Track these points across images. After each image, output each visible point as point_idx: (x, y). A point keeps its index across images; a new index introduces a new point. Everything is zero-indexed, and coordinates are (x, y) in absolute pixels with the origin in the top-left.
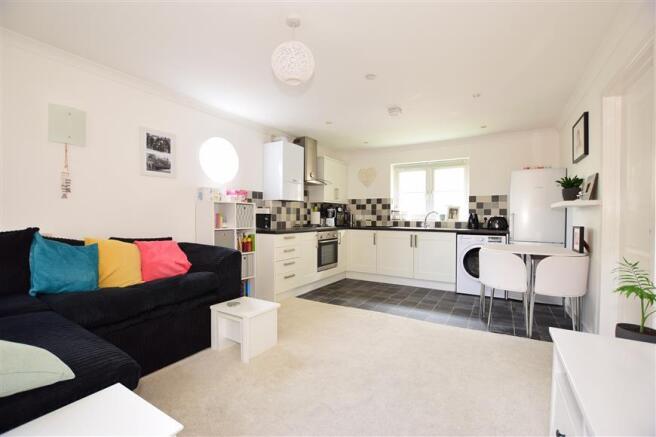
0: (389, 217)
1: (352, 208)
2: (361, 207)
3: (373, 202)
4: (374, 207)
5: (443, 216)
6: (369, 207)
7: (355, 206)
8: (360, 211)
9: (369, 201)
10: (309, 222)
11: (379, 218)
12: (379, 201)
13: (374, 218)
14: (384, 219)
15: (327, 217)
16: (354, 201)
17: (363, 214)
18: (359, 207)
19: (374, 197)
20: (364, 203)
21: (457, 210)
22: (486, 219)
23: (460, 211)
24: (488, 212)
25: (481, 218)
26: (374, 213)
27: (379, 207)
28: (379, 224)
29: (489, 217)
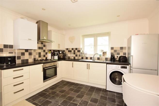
0: (80, 55)
1: (67, 52)
2: (70, 51)
3: (74, 49)
4: (74, 51)
5: (100, 55)
6: (73, 51)
7: (68, 51)
8: (69, 53)
9: (73, 49)
10: (46, 58)
11: (76, 56)
12: (76, 49)
13: (74, 55)
14: (78, 56)
15: (55, 56)
16: (67, 49)
17: (70, 54)
18: (69, 51)
19: (74, 47)
20: (71, 50)
21: (106, 53)
22: (118, 57)
23: (107, 53)
24: (118, 54)
25: (116, 57)
26: (74, 53)
27: (76, 51)
28: (76, 58)
29: (119, 56)
